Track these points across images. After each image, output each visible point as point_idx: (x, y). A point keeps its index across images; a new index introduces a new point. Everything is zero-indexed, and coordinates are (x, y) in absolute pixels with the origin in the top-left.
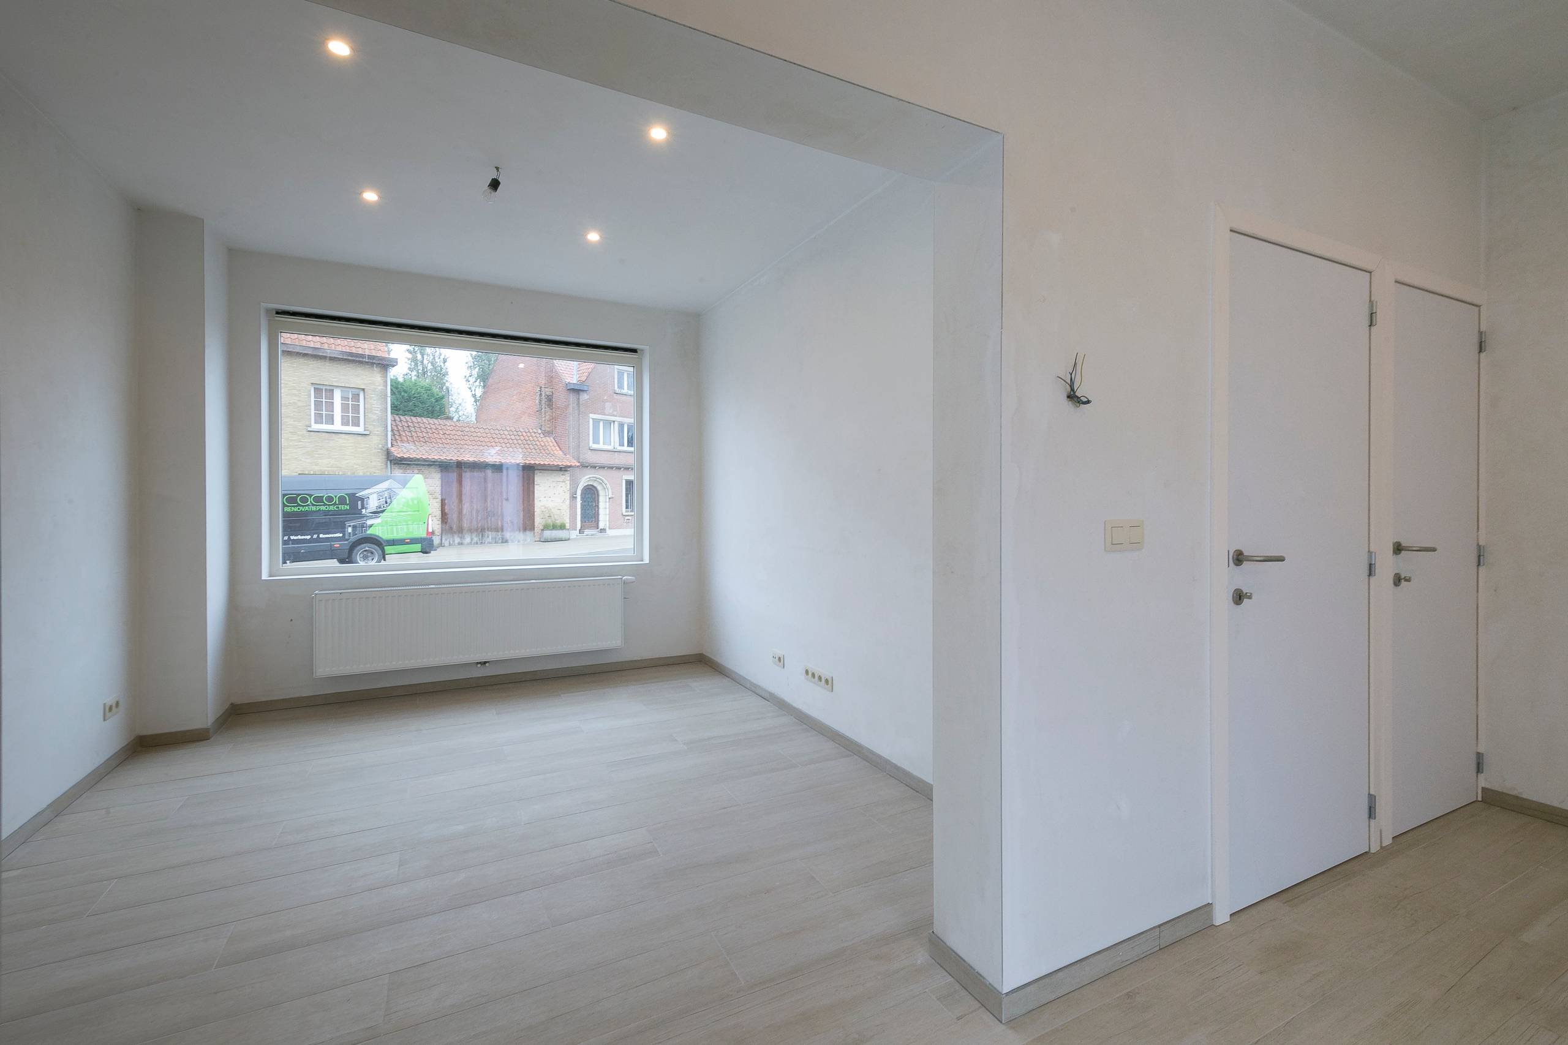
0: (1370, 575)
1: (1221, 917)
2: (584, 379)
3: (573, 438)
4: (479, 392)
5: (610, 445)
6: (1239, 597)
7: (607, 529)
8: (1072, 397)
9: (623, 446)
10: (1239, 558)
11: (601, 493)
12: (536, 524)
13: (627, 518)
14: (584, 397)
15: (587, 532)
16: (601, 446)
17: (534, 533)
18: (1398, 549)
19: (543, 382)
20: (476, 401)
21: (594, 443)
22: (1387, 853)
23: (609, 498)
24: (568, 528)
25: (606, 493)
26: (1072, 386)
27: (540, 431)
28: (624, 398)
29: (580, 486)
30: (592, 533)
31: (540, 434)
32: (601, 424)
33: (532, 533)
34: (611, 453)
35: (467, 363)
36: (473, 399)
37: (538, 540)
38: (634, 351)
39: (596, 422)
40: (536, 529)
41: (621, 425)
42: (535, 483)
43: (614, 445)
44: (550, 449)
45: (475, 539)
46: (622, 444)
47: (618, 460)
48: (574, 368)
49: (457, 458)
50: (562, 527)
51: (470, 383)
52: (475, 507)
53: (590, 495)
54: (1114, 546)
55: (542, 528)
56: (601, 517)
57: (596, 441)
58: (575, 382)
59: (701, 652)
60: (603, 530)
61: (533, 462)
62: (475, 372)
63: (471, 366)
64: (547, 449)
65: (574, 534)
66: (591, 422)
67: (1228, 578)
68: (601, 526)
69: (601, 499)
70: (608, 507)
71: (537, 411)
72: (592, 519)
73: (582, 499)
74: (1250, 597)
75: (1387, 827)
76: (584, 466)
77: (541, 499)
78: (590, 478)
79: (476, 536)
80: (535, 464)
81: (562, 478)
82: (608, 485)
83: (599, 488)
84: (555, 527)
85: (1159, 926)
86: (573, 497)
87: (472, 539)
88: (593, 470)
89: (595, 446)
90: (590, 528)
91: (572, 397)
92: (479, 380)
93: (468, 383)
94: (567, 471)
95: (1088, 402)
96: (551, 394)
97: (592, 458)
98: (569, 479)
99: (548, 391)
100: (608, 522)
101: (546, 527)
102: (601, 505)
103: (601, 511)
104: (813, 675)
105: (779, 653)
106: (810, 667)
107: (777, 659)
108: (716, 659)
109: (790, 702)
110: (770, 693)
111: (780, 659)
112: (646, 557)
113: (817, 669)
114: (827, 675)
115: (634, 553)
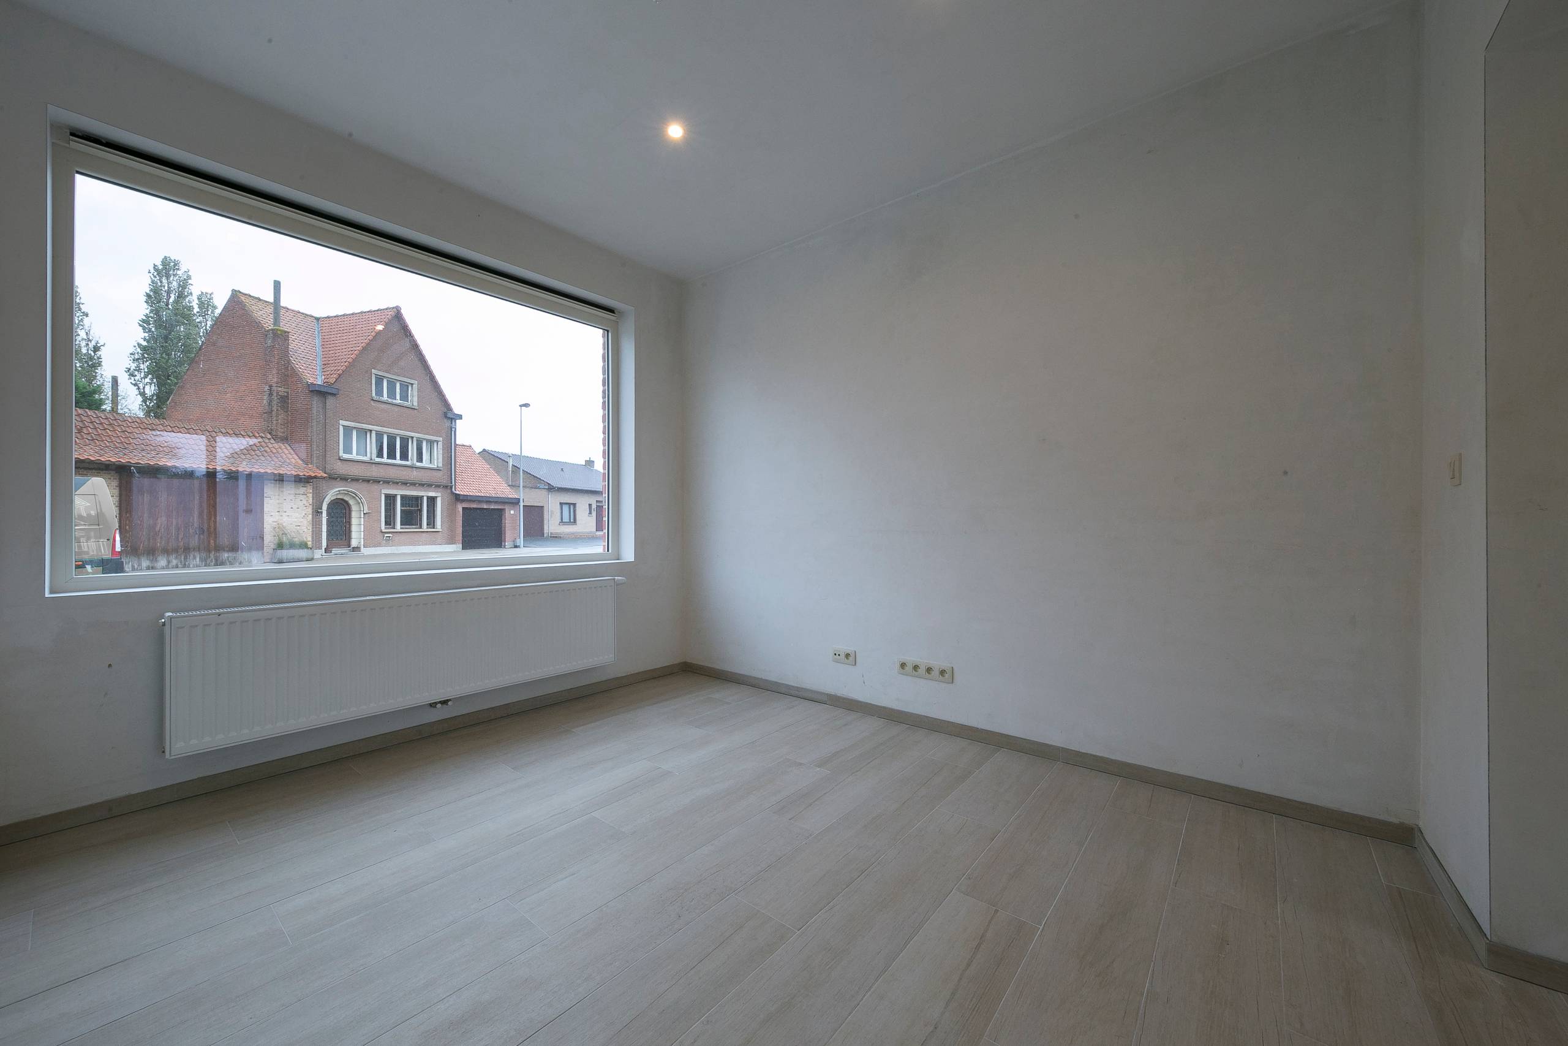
2: (332, 380)
3: (317, 446)
4: (150, 390)
5: (366, 456)
7: (362, 547)
9: (382, 457)
11: (354, 508)
12: (266, 542)
13: (386, 535)
14: (330, 401)
15: (335, 551)
16: (354, 456)
17: (263, 553)
19: (275, 380)
20: (144, 401)
21: (344, 453)
23: (364, 514)
24: (310, 546)
25: (360, 507)
27: (269, 436)
28: (383, 406)
29: (326, 500)
30: (342, 551)
31: (269, 439)
32: (355, 433)
33: (260, 553)
34: (366, 464)
35: (131, 354)
36: (140, 399)
37: (268, 561)
38: (611, 310)
39: (348, 430)
40: (265, 549)
41: (380, 436)
42: (265, 495)
43: (371, 456)
44: (284, 456)
45: (174, 562)
46: (380, 454)
47: (374, 472)
48: (318, 368)
49: (149, 462)
50: (303, 545)
51: (136, 378)
52: (174, 523)
53: (340, 512)
55: (273, 546)
56: (354, 535)
57: (348, 450)
58: (319, 383)
59: (684, 660)
60: (357, 549)
61: (262, 471)
62: (144, 367)
63: (139, 359)
64: (282, 457)
65: (318, 554)
66: (341, 428)
68: (354, 543)
69: (354, 514)
70: (363, 523)
71: (265, 413)
72: (341, 537)
73: (328, 514)
76: (333, 478)
77: (272, 514)
78: (339, 491)
79: (176, 558)
80: (266, 472)
81: (302, 490)
82: (363, 500)
83: (351, 502)
84: (292, 546)
86: (317, 512)
87: (169, 562)
88: (343, 483)
89: (346, 456)
90: (339, 546)
91: (316, 401)
92: (150, 376)
93: (133, 378)
94: (308, 482)
96: (286, 394)
97: (341, 469)
98: (311, 491)
99: (282, 390)
100: (362, 540)
101: (280, 546)
102: (354, 521)
103: (354, 528)
104: (916, 668)
105: (850, 649)
106: (911, 658)
107: (843, 656)
108: (717, 667)
109: (869, 701)
110: (827, 694)
111: (847, 656)
112: (628, 554)
113: (924, 660)
114: (945, 665)
115: (608, 551)
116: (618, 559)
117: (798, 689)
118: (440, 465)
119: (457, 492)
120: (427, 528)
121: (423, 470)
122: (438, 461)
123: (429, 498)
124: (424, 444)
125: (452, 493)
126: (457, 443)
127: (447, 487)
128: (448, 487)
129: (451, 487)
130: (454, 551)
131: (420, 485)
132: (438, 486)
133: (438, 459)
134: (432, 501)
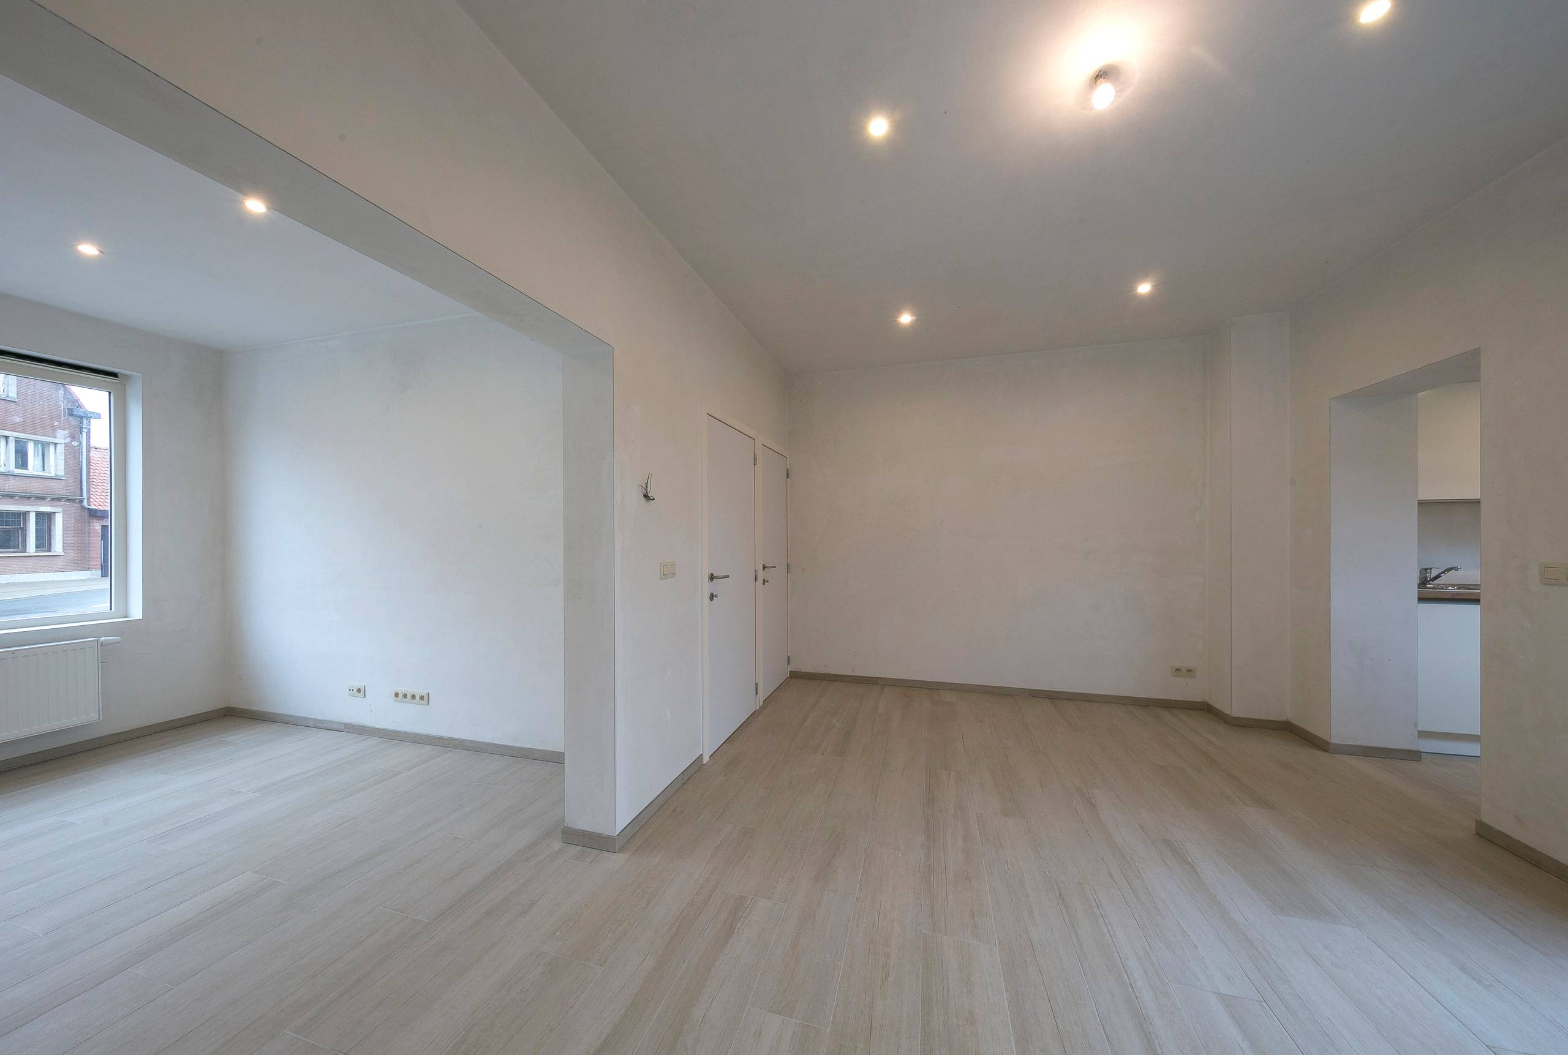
0: (756, 580)
1: (706, 759)
6: (712, 597)
8: (646, 496)
10: (712, 578)
18: (764, 567)
22: (762, 708)
26: (646, 490)
38: (114, 375)
54: (664, 576)
59: (227, 706)
67: (707, 588)
74: (717, 597)
75: (762, 696)
85: (682, 773)
95: (654, 499)
104: (405, 696)
105: (360, 685)
106: (401, 690)
107: (355, 690)
108: (256, 708)
109: (373, 726)
110: (344, 724)
111: (359, 690)
112: (136, 612)
113: (410, 691)
114: (424, 692)
115: (111, 610)
116: (126, 617)
117: (322, 721)
118: (61, 473)
119: (93, 507)
120: (36, 551)
121: (27, 479)
122: (56, 464)
123: (39, 515)
124: (31, 448)
125: (83, 507)
126: (93, 443)
127: (73, 500)
128: (75, 500)
129: (81, 501)
130: (88, 579)
131: (21, 497)
132: (56, 500)
133: (56, 465)
134: (46, 520)
